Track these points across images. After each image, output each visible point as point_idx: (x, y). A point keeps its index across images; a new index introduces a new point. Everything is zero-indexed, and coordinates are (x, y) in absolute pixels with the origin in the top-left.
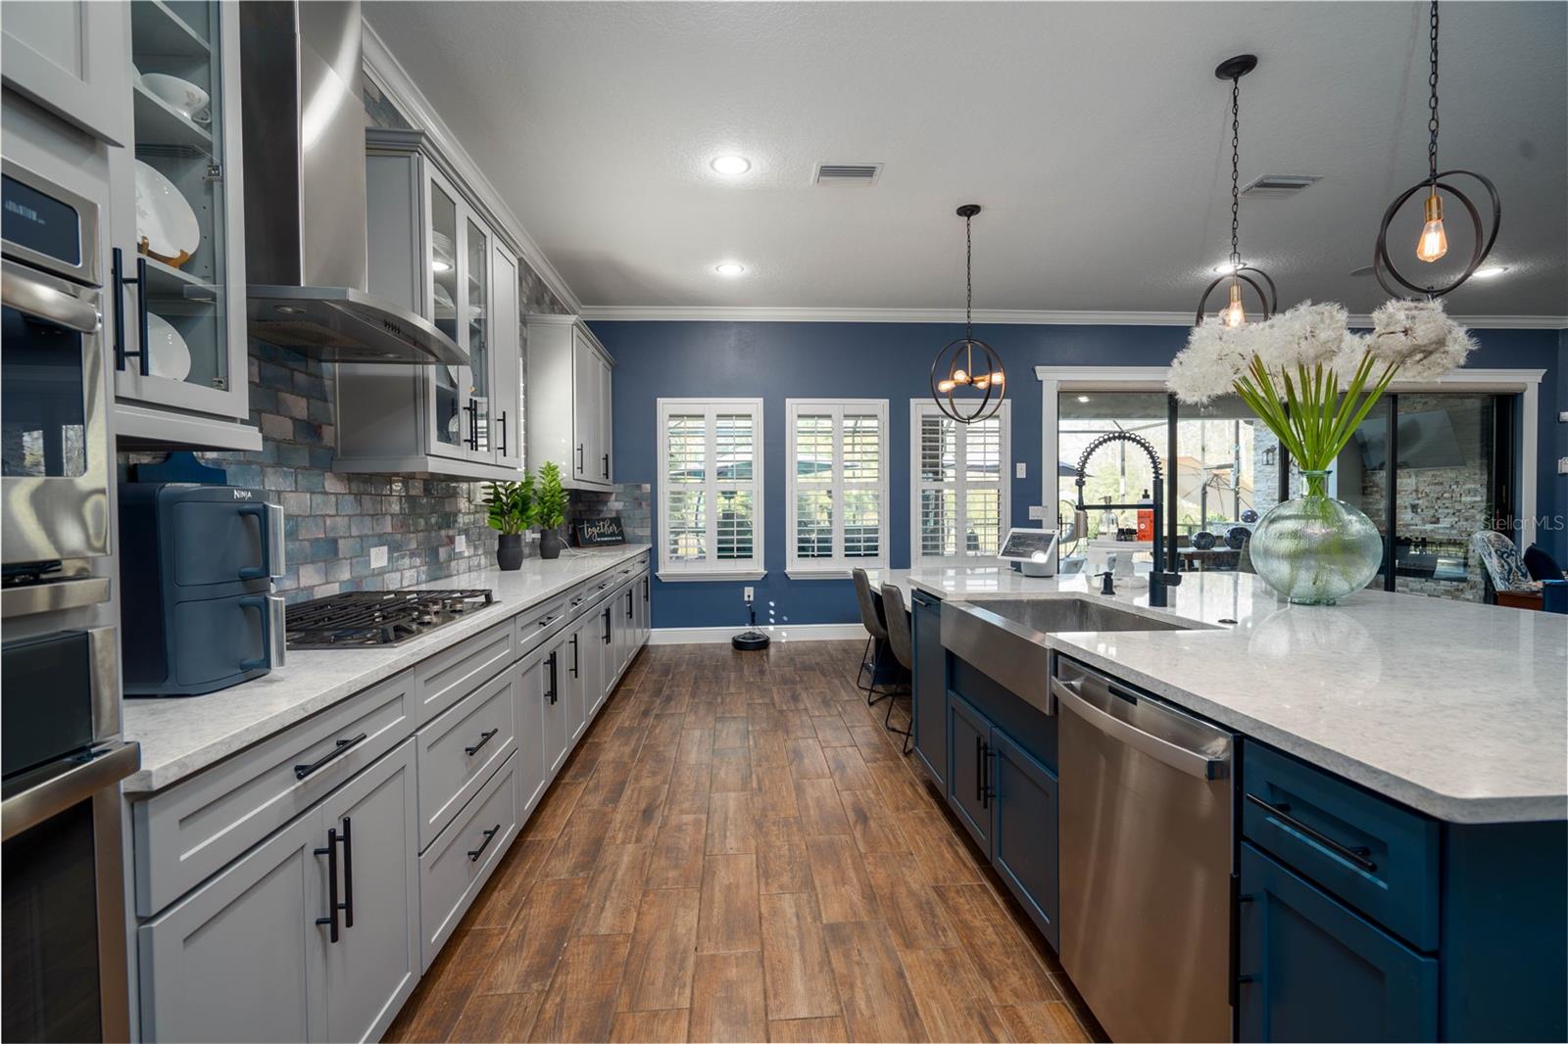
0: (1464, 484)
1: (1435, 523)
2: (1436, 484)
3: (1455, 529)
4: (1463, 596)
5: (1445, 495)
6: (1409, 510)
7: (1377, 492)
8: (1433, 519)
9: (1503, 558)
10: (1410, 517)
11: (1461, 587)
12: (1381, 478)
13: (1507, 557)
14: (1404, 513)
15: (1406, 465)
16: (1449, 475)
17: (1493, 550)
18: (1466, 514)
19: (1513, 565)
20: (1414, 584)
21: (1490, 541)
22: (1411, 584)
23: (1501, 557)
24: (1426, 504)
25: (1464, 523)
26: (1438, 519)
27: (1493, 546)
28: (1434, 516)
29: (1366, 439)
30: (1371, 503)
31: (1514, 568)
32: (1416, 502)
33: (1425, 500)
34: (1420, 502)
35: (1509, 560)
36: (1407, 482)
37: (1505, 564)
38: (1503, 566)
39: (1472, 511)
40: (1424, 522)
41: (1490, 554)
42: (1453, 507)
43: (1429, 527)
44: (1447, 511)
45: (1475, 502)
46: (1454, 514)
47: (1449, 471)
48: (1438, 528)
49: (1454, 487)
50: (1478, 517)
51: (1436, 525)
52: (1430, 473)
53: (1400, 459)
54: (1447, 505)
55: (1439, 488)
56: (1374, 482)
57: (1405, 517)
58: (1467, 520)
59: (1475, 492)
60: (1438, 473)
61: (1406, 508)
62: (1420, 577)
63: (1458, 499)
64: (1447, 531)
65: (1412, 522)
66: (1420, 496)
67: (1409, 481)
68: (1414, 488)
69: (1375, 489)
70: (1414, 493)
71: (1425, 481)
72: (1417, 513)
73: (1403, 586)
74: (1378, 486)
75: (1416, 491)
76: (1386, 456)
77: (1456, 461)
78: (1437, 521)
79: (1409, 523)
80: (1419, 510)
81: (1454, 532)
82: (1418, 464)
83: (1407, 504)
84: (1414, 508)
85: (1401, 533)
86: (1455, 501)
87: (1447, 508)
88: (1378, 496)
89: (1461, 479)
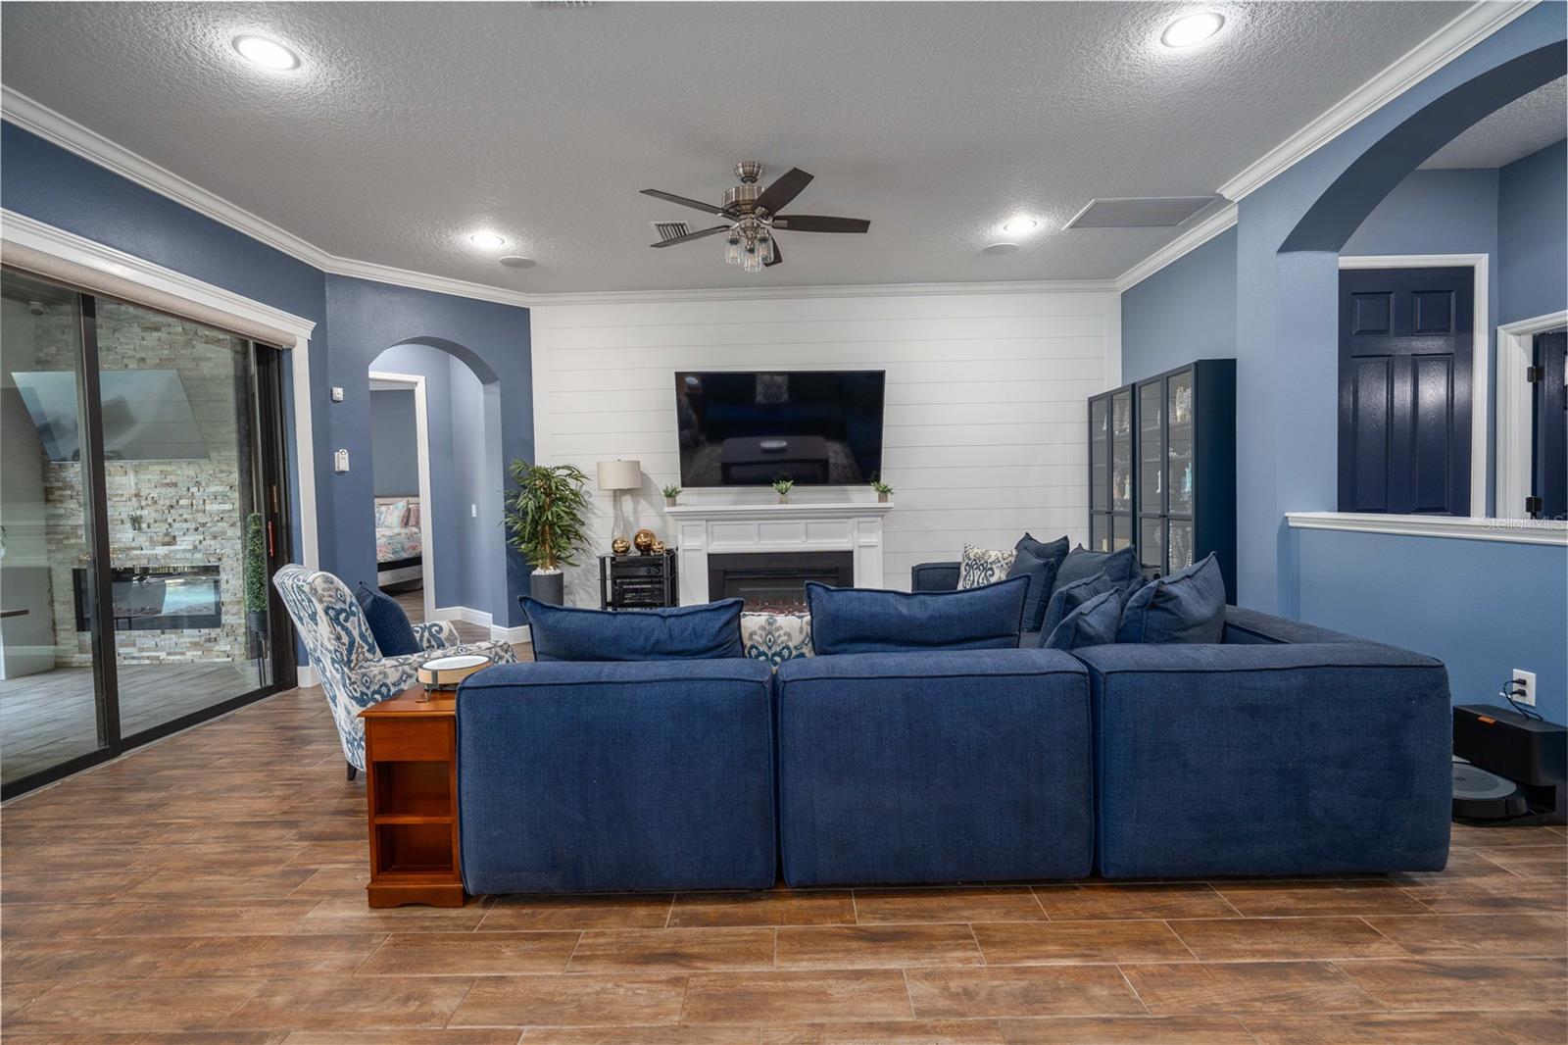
0: (207, 485)
1: (168, 544)
2: (168, 484)
3: (200, 551)
4: (217, 648)
5: (182, 502)
6: (128, 525)
7: (71, 497)
8: (167, 539)
9: (339, 624)
10: (131, 536)
11: (213, 635)
12: (76, 474)
13: (346, 620)
14: (120, 531)
15: (118, 456)
16: (183, 471)
17: (320, 608)
18: (212, 529)
19: (356, 633)
20: (143, 640)
21: (314, 591)
22: (140, 642)
23: (335, 620)
24: (154, 515)
25: (212, 542)
26: (174, 537)
27: (321, 601)
28: (167, 535)
29: (49, 419)
30: (61, 516)
31: (358, 639)
32: (139, 512)
33: (151, 509)
34: (145, 512)
35: (348, 625)
36: (121, 481)
37: (343, 634)
38: (339, 638)
39: (220, 524)
40: (153, 543)
41: (313, 617)
42: (195, 520)
43: (161, 550)
44: (185, 525)
45: (223, 512)
46: (196, 529)
47: (184, 466)
48: (175, 552)
49: (194, 490)
50: (230, 533)
51: (172, 548)
52: (157, 468)
53: (108, 447)
54: (185, 516)
55: (172, 491)
56: (64, 481)
57: (121, 536)
58: (215, 538)
59: (225, 499)
60: (169, 469)
61: (122, 522)
62: (152, 628)
63: (201, 507)
64: (188, 555)
65: (133, 545)
66: (143, 503)
67: (124, 479)
68: (133, 492)
69: (69, 492)
70: (134, 499)
71: (149, 480)
72: (140, 529)
73: (126, 646)
74: (72, 488)
75: (137, 495)
76: (82, 442)
77: (196, 451)
78: (173, 541)
79: (129, 545)
80: (144, 526)
81: (199, 556)
82: (138, 453)
83: (124, 516)
84: (136, 521)
85: (118, 562)
86: (198, 511)
87: (186, 521)
88: (72, 505)
89: (203, 478)
